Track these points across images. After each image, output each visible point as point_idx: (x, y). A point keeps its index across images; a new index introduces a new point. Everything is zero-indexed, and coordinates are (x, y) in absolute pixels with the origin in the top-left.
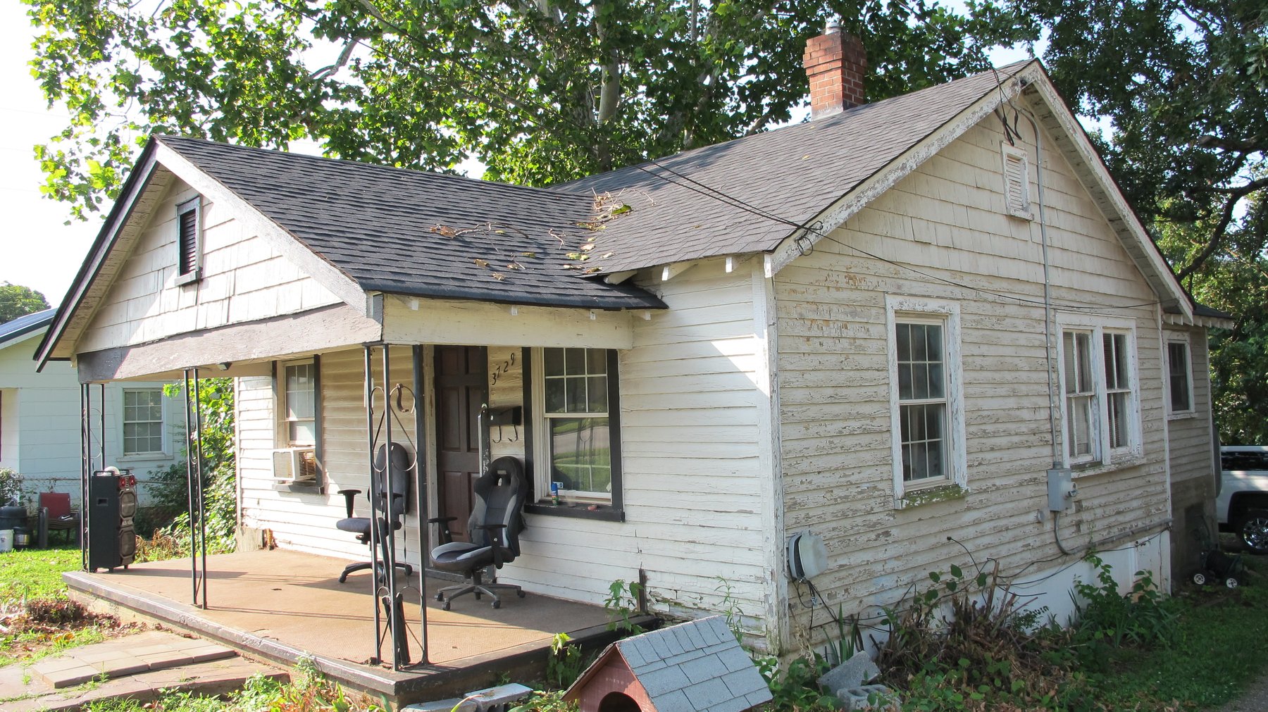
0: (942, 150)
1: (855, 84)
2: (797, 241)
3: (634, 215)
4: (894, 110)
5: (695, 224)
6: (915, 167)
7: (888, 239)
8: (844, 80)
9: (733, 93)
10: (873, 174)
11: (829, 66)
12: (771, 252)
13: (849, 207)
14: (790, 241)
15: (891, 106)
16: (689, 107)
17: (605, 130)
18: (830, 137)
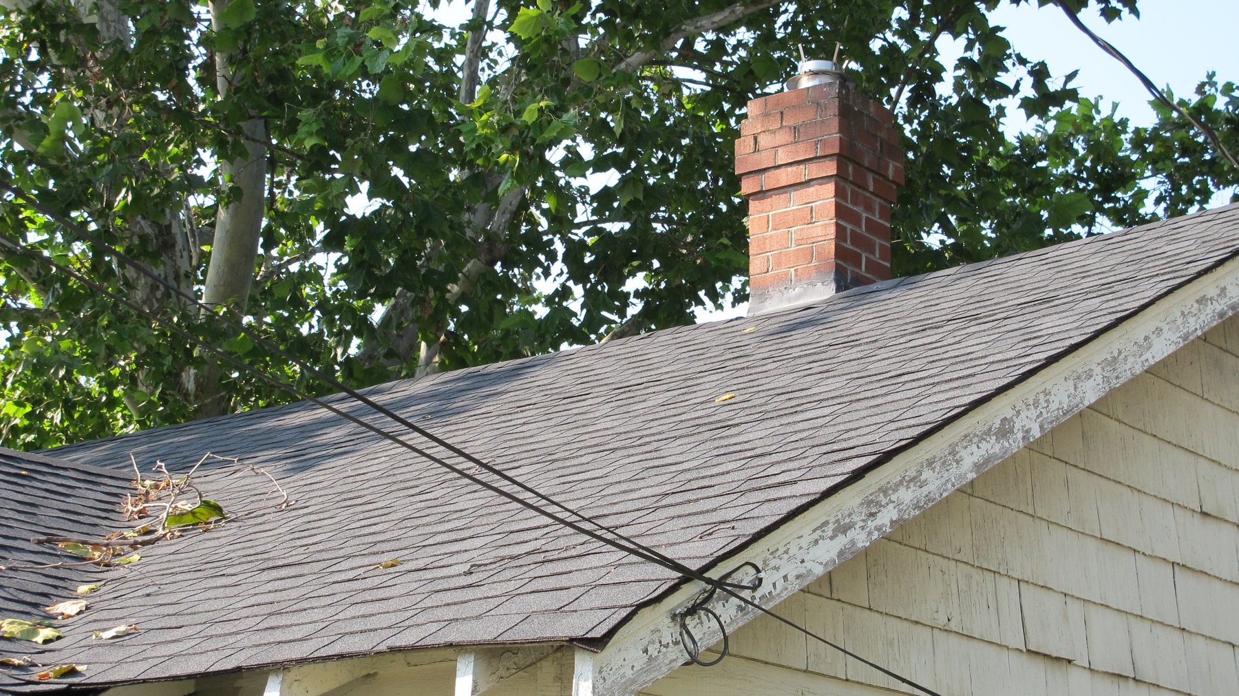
0: (1113, 392)
1: (871, 225)
2: (680, 618)
3: (226, 532)
4: (975, 291)
5: (386, 558)
6: (1036, 433)
7: (953, 639)
8: (840, 212)
9: (552, 257)
10: (916, 441)
11: (803, 173)
12: (595, 644)
13: (843, 529)
14: (658, 620)
15: (969, 281)
16: (439, 281)
17: (215, 330)
18: (795, 352)
